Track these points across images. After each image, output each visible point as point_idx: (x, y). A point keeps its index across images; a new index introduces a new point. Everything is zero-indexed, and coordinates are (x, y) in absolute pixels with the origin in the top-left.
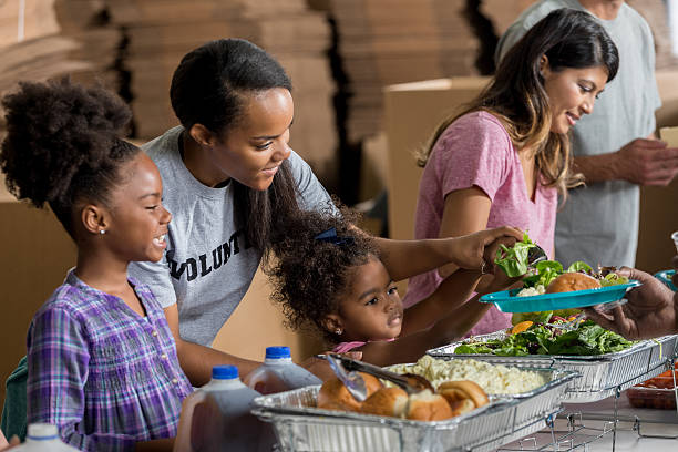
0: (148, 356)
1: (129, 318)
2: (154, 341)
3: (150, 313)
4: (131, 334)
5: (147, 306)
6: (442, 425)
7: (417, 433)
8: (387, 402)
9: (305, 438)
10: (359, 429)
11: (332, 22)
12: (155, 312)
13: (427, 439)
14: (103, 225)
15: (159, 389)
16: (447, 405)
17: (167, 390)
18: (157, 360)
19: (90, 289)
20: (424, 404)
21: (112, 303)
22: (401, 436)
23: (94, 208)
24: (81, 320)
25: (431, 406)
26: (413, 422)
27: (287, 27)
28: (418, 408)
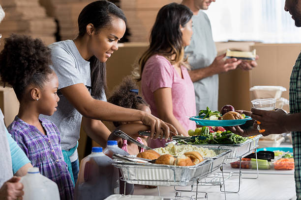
0: (46, 151)
1: (39, 135)
2: (49, 145)
3: (48, 133)
4: (40, 141)
5: (47, 130)
6: (191, 167)
7: (181, 171)
8: (167, 159)
9: (134, 174)
10: (157, 170)
11: (57, 21)
12: (50, 133)
13: (185, 173)
14: (38, 97)
15: (50, 164)
16: (191, 161)
17: (53, 164)
18: (50, 152)
19: (23, 122)
20: (183, 160)
21: (32, 129)
22: (174, 172)
23: (37, 89)
24: (22, 135)
25: (186, 161)
26: (180, 167)
27: (40, 23)
28: (181, 162)
